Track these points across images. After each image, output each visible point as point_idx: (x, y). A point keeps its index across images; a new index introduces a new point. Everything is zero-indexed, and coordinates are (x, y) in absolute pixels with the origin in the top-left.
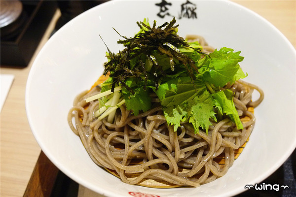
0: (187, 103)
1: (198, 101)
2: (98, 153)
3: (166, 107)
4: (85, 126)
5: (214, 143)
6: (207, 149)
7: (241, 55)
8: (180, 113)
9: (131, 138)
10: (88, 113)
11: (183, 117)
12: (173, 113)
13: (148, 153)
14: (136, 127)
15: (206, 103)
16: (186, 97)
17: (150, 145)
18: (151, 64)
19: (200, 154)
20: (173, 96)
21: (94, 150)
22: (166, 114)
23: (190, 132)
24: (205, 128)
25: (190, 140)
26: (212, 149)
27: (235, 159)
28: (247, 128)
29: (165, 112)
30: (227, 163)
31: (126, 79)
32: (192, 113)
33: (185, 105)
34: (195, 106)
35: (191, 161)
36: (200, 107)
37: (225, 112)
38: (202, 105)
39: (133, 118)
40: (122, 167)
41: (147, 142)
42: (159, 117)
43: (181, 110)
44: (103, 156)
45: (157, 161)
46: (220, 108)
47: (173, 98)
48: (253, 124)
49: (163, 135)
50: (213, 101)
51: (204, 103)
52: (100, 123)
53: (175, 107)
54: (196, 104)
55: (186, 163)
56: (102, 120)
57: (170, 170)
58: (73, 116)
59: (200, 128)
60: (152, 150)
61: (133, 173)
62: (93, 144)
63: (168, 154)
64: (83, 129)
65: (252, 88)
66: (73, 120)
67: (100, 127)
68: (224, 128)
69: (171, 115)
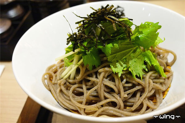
0: (126, 59)
1: (133, 57)
2: (64, 99)
3: (111, 62)
4: (54, 84)
5: (147, 86)
6: (142, 91)
7: (159, 24)
8: (122, 66)
9: (88, 87)
10: (56, 76)
11: (124, 68)
12: (117, 66)
13: (101, 96)
14: (91, 79)
15: (139, 59)
16: (125, 54)
17: (102, 89)
18: (100, 30)
19: (138, 95)
20: (116, 54)
21: (62, 98)
22: (112, 67)
23: (129, 79)
24: (140, 76)
25: (130, 85)
26: (147, 90)
27: (163, 99)
28: (168, 78)
29: (111, 65)
30: (158, 100)
31: (83, 42)
32: (130, 65)
33: (125, 60)
34: (132, 61)
35: (132, 100)
36: (135, 61)
37: (153, 64)
38: (136, 60)
39: (88, 73)
40: (83, 106)
41: (99, 87)
42: (107, 69)
43: (122, 64)
44: (68, 101)
45: (108, 100)
46: (148, 62)
47: (116, 55)
48: (172, 75)
49: (111, 82)
50: (143, 57)
51: (138, 59)
52: (65, 81)
53: (117, 61)
54: (132, 59)
55: (128, 102)
56: (66, 79)
57: (118, 107)
58: (45, 79)
59: (137, 76)
60: (104, 93)
61: (90, 111)
62: (61, 94)
63: (115, 95)
64: (53, 86)
65: (168, 52)
66: (46, 81)
67: (65, 84)
68: (153, 77)
69: (116, 67)
